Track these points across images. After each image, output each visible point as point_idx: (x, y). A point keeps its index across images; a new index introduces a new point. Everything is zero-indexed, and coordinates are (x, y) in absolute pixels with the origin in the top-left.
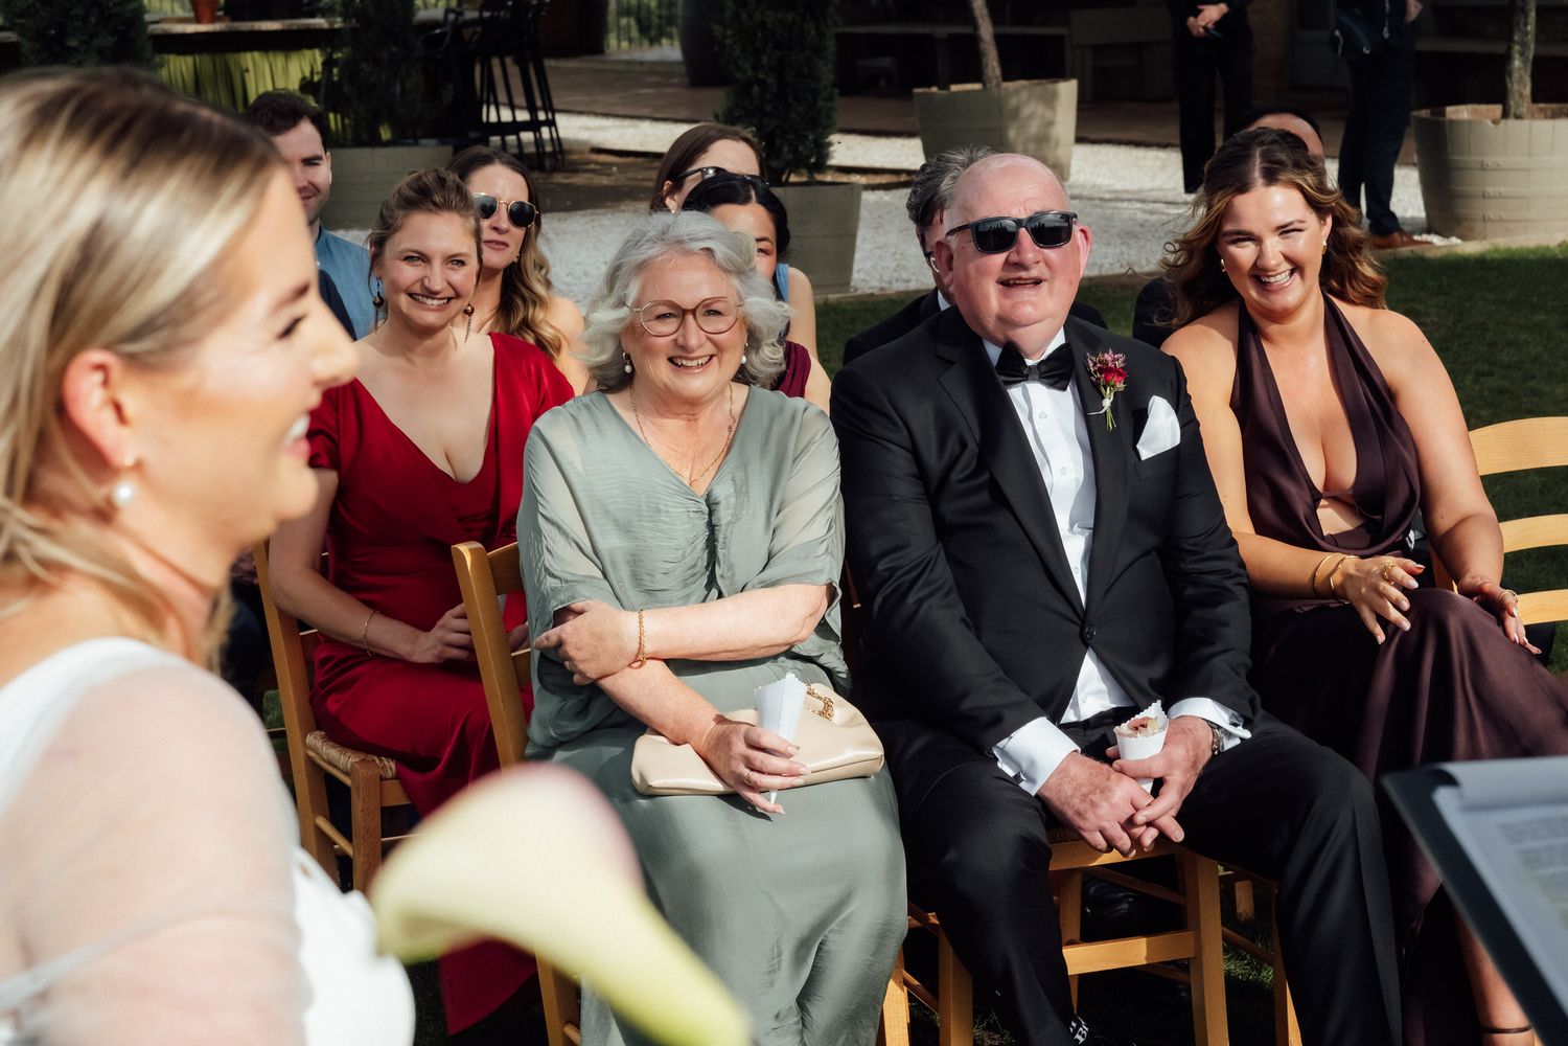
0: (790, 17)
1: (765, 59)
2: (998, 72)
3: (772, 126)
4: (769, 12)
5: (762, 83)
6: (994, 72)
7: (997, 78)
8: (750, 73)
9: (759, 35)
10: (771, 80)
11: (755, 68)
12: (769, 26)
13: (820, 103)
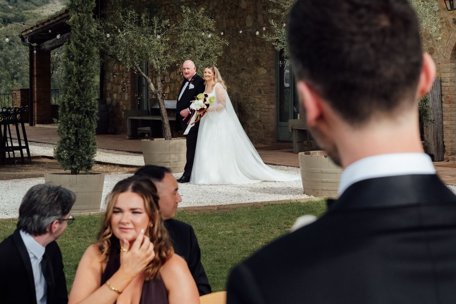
0: (80, 116)
1: (71, 131)
2: (170, 134)
3: (73, 154)
4: (73, 115)
5: (70, 139)
6: (169, 135)
7: (170, 136)
8: (66, 135)
9: (69, 122)
10: (73, 138)
11: (67, 133)
12: (73, 119)
13: (90, 146)
